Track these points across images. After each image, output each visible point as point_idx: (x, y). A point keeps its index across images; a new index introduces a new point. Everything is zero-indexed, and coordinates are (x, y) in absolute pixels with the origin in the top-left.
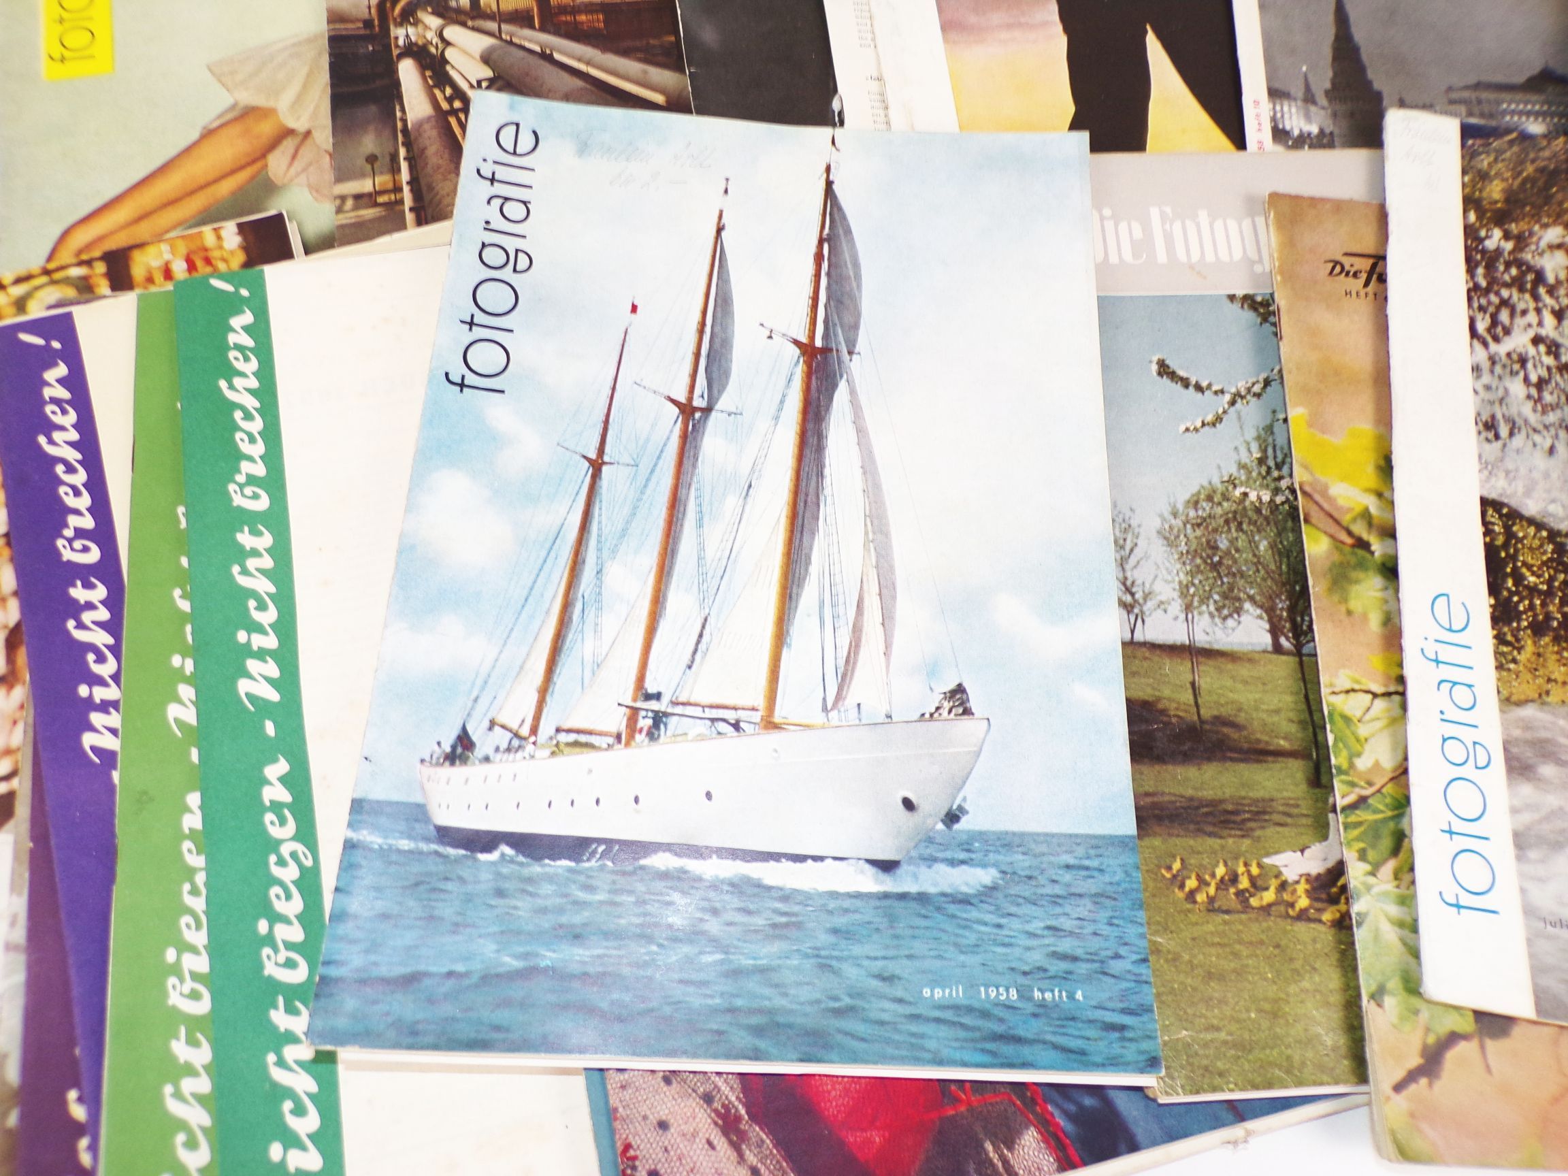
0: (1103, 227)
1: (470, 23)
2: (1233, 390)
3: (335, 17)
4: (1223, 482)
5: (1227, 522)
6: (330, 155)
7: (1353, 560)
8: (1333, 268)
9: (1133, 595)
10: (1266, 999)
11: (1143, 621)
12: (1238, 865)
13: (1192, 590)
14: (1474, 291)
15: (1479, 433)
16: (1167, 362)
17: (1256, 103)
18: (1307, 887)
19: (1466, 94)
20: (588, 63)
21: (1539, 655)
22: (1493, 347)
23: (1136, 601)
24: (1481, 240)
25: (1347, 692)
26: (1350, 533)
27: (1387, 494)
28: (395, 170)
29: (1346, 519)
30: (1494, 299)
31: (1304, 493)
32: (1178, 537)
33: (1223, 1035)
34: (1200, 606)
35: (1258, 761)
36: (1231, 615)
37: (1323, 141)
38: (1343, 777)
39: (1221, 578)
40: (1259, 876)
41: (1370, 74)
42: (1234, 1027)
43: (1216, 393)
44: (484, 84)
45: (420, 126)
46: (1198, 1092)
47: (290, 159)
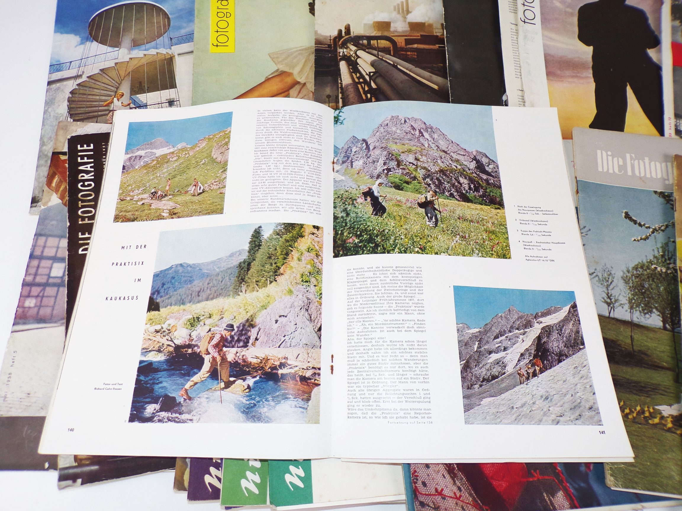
0: (607, 158)
1: (367, 50)
2: (654, 227)
3: (318, 42)
4: (647, 262)
5: (648, 277)
6: (313, 93)
9: (611, 299)
10: (654, 459)
11: (614, 310)
12: (645, 407)
13: (633, 301)
16: (629, 213)
17: (670, 118)
18: (672, 420)
20: (410, 71)
23: (612, 302)
28: (337, 102)
31: (681, 271)
32: (629, 280)
33: (637, 469)
34: (636, 308)
35: (655, 370)
36: (647, 313)
39: (645, 298)
40: (653, 412)
42: (641, 467)
43: (647, 228)
44: (372, 74)
45: (347, 87)
46: (627, 488)
47: (298, 93)
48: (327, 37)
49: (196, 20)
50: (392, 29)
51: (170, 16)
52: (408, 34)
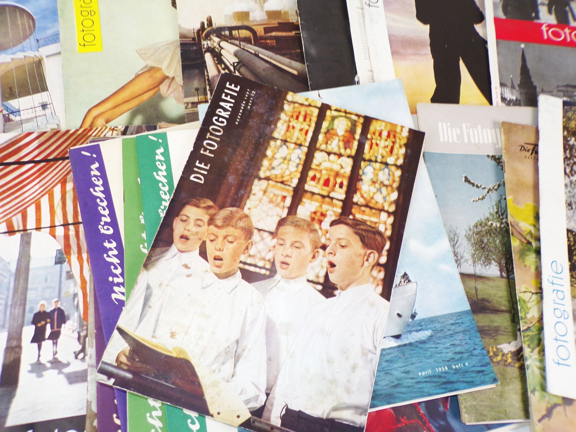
0: (447, 130)
1: (229, 41)
2: (488, 188)
3: (182, 36)
4: (485, 220)
5: (486, 233)
6: (182, 87)
7: (526, 248)
8: (521, 148)
9: (457, 257)
10: (499, 391)
11: (460, 266)
12: (489, 348)
13: (475, 256)
14: (566, 159)
15: (567, 207)
16: (468, 177)
17: (496, 88)
18: (511, 355)
19: (563, 89)
20: (271, 58)
22: (571, 178)
23: (458, 259)
24: (568, 141)
25: (525, 292)
26: (526, 239)
27: (537, 226)
28: (206, 94)
29: (524, 234)
30: (572, 161)
31: (512, 225)
32: (471, 238)
33: (486, 403)
34: (478, 261)
35: (496, 314)
36: (487, 265)
37: (517, 103)
38: (523, 320)
39: (485, 252)
40: (496, 351)
41: (533, 79)
42: (489, 400)
43: (483, 188)
44: (235, 64)
45: (214, 78)
46: (478, 421)
47: (167, 87)
48: (190, 30)
49: (60, 20)
50: (251, 18)
51: (34, 17)
52: (266, 22)
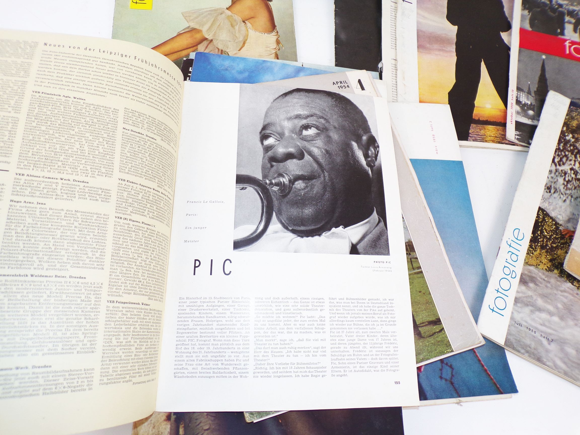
14: (558, 150)
15: (545, 189)
21: (540, 254)
22: (558, 167)
24: (565, 136)
30: (563, 153)
47: (205, 47)
